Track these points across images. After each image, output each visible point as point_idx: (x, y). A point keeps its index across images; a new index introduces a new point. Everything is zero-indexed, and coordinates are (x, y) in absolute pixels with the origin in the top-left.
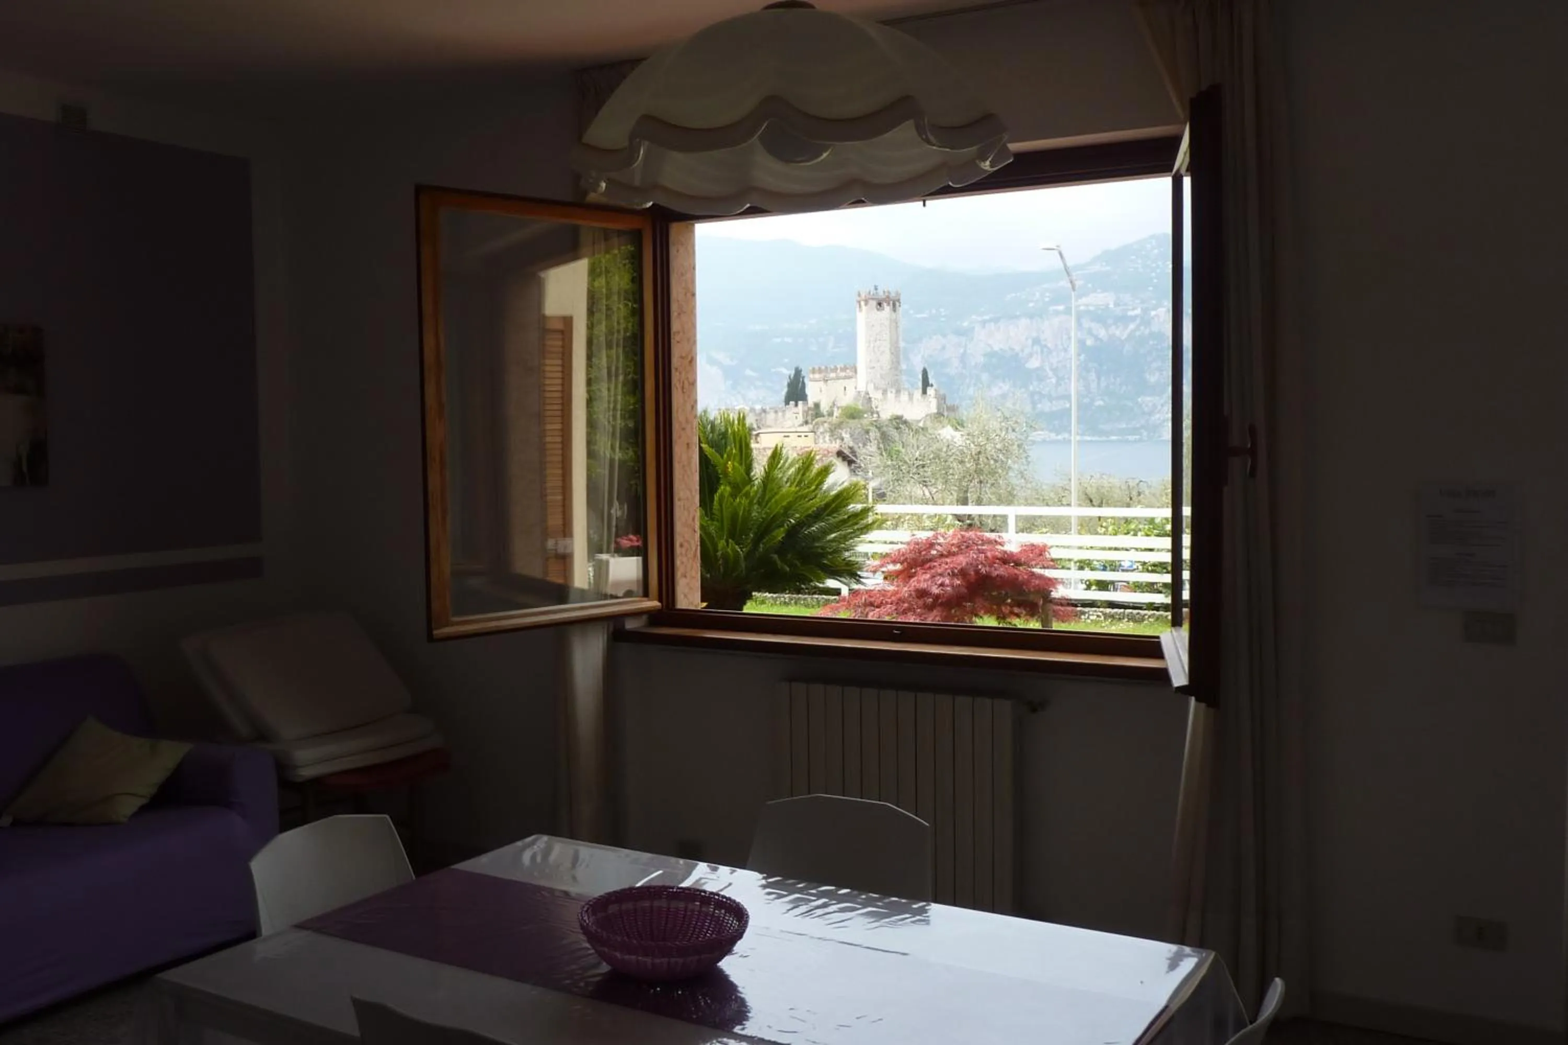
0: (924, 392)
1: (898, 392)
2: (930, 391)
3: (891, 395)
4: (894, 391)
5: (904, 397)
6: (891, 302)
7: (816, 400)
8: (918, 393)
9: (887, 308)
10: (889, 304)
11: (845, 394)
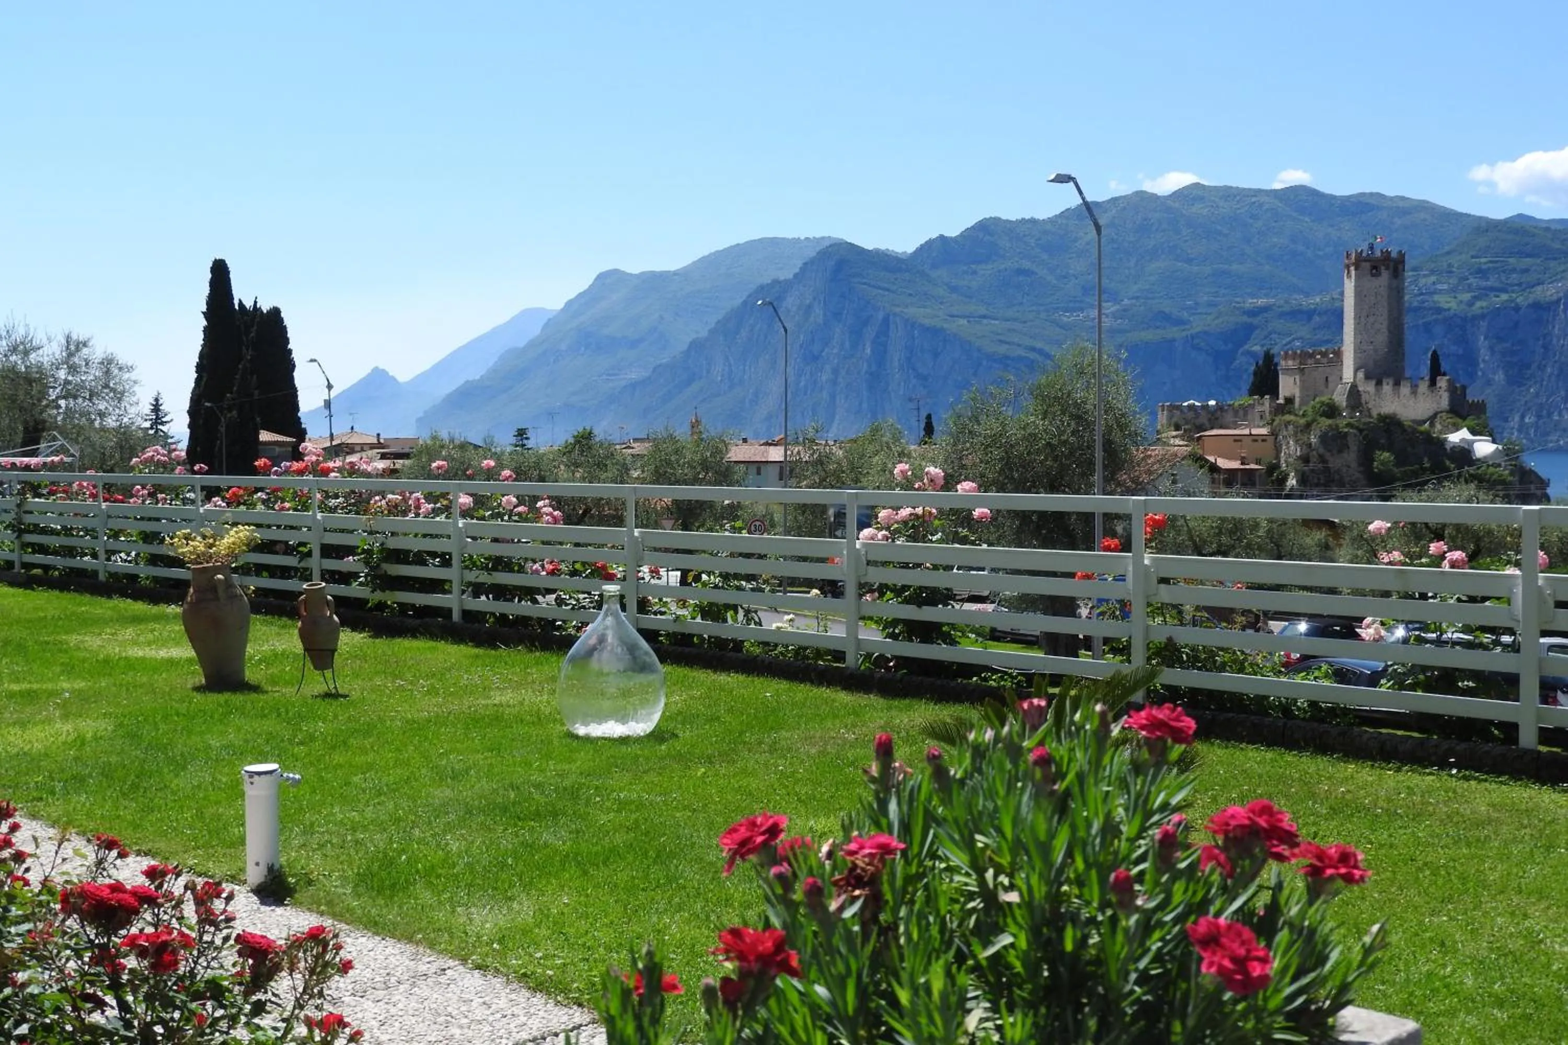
0: (1433, 383)
1: (1397, 384)
2: (1442, 382)
3: (1387, 388)
4: (1391, 382)
5: (1405, 390)
6: (1392, 264)
7: (1288, 394)
8: (1423, 387)
9: (1385, 275)
10: (1387, 268)
11: (1327, 387)
